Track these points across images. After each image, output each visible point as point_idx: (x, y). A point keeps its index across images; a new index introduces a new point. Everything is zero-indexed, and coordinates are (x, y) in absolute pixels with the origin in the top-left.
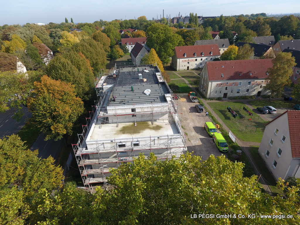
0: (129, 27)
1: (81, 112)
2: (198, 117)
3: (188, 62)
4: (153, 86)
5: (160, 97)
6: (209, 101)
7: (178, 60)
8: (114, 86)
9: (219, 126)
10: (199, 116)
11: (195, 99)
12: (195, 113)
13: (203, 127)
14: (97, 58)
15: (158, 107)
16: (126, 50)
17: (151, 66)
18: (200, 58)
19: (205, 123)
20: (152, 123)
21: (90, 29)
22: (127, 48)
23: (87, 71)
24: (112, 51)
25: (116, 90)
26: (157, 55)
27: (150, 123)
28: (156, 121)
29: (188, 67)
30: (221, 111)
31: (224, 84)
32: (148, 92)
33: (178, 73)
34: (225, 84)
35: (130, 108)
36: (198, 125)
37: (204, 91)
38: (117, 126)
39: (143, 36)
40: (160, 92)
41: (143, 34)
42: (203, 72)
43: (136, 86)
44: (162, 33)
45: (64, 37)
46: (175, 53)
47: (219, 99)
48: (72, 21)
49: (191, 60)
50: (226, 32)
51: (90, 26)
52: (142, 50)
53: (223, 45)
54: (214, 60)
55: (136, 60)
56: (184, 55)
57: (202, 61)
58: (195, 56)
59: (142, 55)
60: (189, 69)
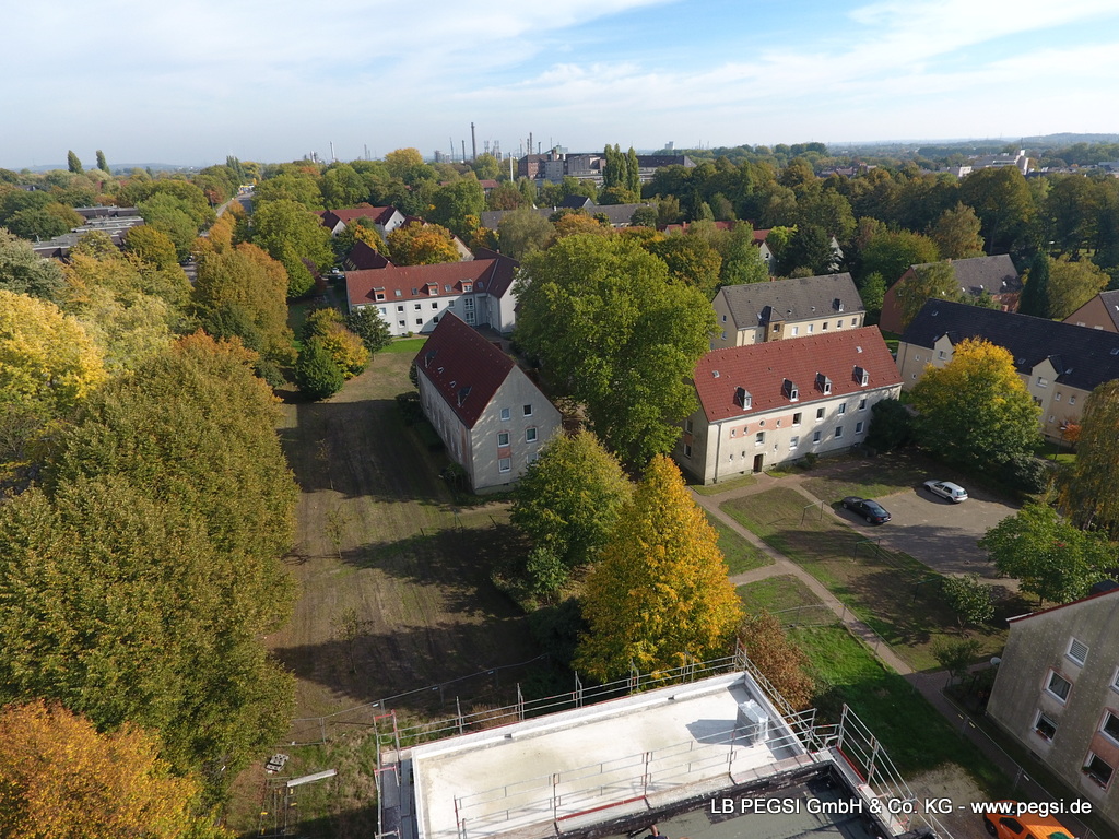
0: (362, 200)
3: (760, 435)
7: (713, 430)
16: (378, 336)
18: (814, 408)
22: (378, 319)
24: (307, 356)
29: (758, 459)
48: (101, 165)
49: (772, 421)
50: (810, 237)
52: (504, 383)
53: (836, 304)
54: (874, 408)
55: (473, 438)
56: (739, 399)
57: (820, 419)
58: (793, 400)
59: (505, 412)
60: (763, 469)
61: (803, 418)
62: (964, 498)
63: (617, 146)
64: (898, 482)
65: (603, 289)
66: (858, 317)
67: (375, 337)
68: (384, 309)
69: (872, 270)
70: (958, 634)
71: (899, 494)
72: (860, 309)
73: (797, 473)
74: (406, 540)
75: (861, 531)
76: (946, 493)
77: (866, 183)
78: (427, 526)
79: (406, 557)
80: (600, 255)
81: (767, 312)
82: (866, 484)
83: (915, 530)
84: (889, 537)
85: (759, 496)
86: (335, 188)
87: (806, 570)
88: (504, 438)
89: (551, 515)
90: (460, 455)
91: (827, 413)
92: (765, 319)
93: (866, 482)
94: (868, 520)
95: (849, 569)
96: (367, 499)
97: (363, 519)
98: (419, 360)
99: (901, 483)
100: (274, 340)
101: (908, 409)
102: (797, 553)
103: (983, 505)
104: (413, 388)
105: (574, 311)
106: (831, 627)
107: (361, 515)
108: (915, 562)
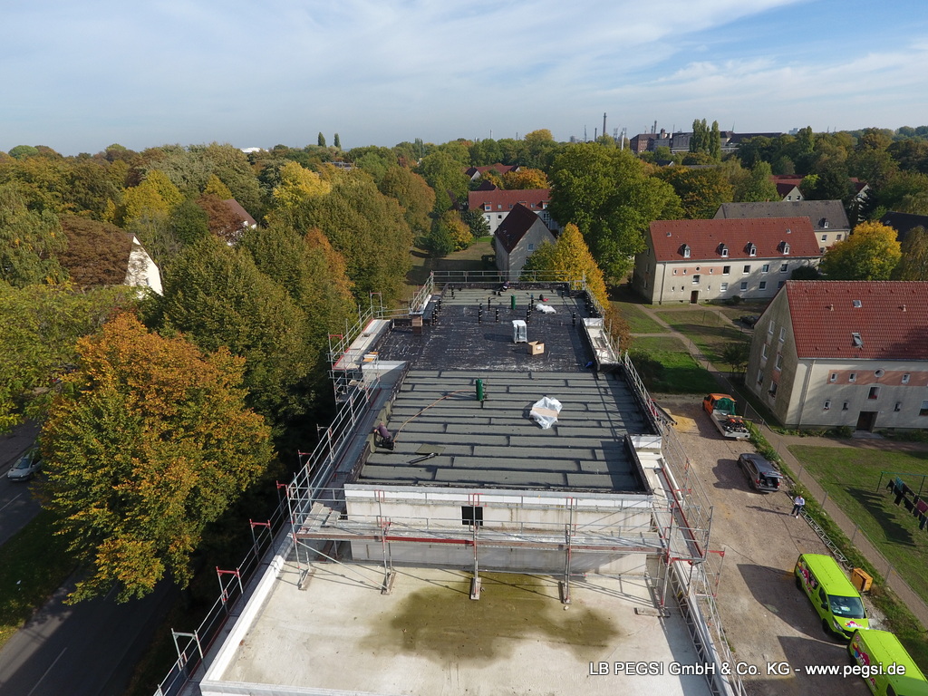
0: (497, 161)
1: (251, 474)
2: (756, 514)
3: (697, 277)
4: (571, 383)
5: (605, 447)
6: (796, 440)
7: (659, 267)
8: (408, 368)
9: (869, 580)
10: (760, 509)
11: (736, 426)
12: (738, 492)
13: (788, 574)
14: (376, 249)
15: (597, 510)
16: (480, 228)
17: (565, 290)
18: (742, 264)
19: (802, 560)
20: (561, 586)
21: (380, 162)
22: (483, 219)
23: (325, 296)
24: (436, 229)
25: (408, 388)
26: (586, 248)
27: (550, 587)
28: (582, 579)
29: (695, 294)
30: (860, 495)
31: (861, 374)
32: (548, 413)
33: (657, 314)
34: (866, 376)
35: (453, 504)
36: (763, 558)
37: (773, 393)
38: (384, 589)
39: (538, 184)
40: (603, 416)
41: (537, 180)
42: (768, 319)
43: (498, 376)
44: (606, 175)
45: (288, 182)
46: (649, 242)
47: (838, 433)
48: (337, 143)
49: (706, 268)
50: (830, 180)
51: (381, 156)
52: (531, 227)
53: (821, 222)
54: (795, 271)
55: (510, 259)
56: (681, 249)
57: (747, 273)
58: (724, 256)
59: (530, 246)
60: (698, 301)
61: (732, 270)
67: (478, 228)
68: (489, 217)
73: (722, 306)
85: (686, 312)
87: (687, 337)
91: (753, 269)
94: (749, 326)
95: (716, 339)
98: (496, 232)
102: (688, 331)
106: (681, 352)
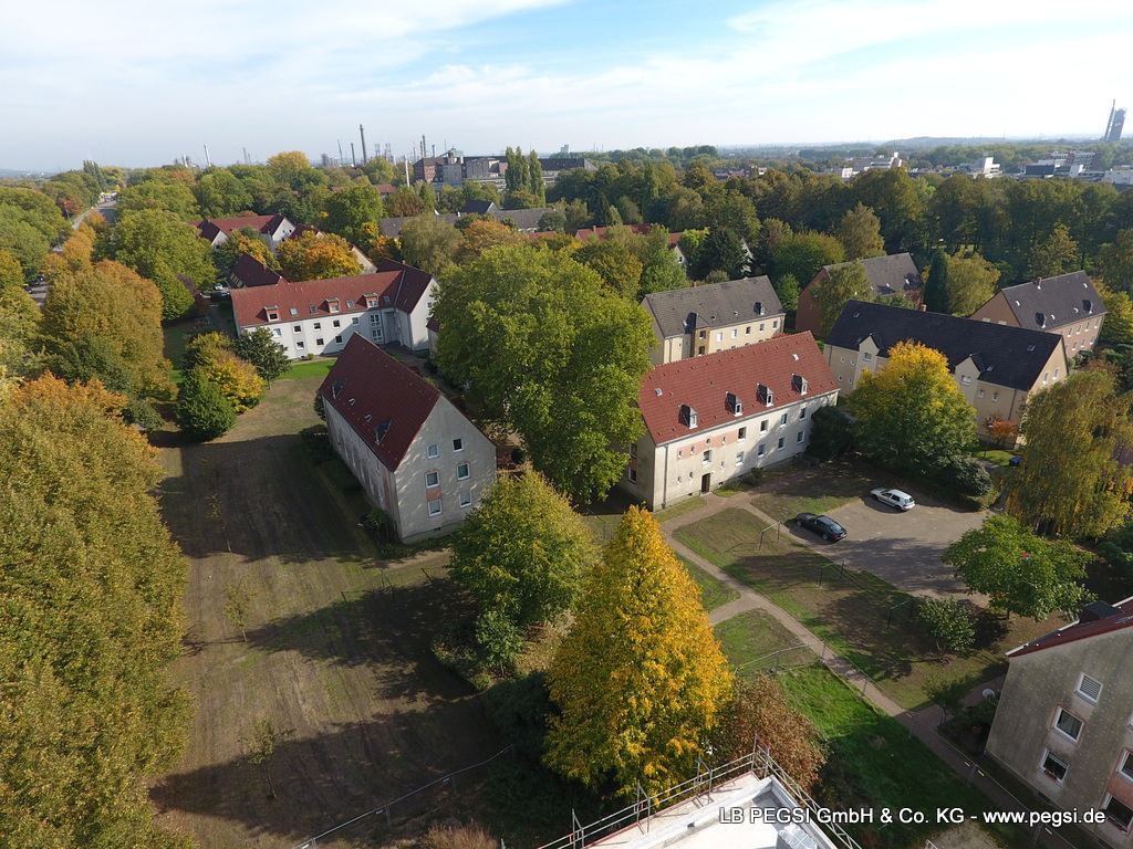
0: (244, 207)
3: (707, 453)
7: (659, 453)
18: (757, 421)
22: (272, 341)
29: (706, 478)
49: (718, 438)
50: (722, 240)
52: (430, 417)
53: (758, 308)
54: (814, 416)
55: (398, 481)
56: (684, 417)
57: (764, 432)
58: (738, 414)
59: (433, 449)
60: (711, 488)
61: (748, 432)
62: (911, 505)
63: (518, 149)
64: (844, 492)
65: (534, 306)
66: (778, 320)
67: (269, 362)
68: (279, 331)
69: (785, 271)
70: (938, 661)
71: (848, 505)
72: (780, 311)
73: (745, 490)
74: (325, 610)
75: (820, 550)
76: (894, 501)
77: (765, 185)
78: (349, 589)
79: (326, 631)
80: (530, 269)
81: (692, 319)
82: (815, 497)
83: (871, 544)
84: (848, 555)
85: (711, 520)
86: (213, 196)
87: (773, 601)
88: (434, 478)
89: (499, 572)
90: (382, 499)
91: (770, 425)
92: (691, 326)
93: (815, 496)
94: (825, 537)
95: (816, 596)
96: (273, 561)
97: (271, 587)
98: (325, 390)
99: (848, 494)
100: (147, 375)
101: (847, 416)
102: (760, 582)
103: (929, 511)
104: (319, 421)
105: (505, 332)
106: (811, 667)
107: (268, 581)
108: (880, 581)
